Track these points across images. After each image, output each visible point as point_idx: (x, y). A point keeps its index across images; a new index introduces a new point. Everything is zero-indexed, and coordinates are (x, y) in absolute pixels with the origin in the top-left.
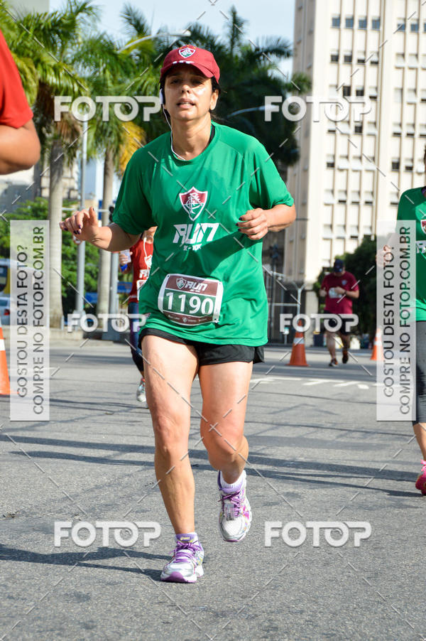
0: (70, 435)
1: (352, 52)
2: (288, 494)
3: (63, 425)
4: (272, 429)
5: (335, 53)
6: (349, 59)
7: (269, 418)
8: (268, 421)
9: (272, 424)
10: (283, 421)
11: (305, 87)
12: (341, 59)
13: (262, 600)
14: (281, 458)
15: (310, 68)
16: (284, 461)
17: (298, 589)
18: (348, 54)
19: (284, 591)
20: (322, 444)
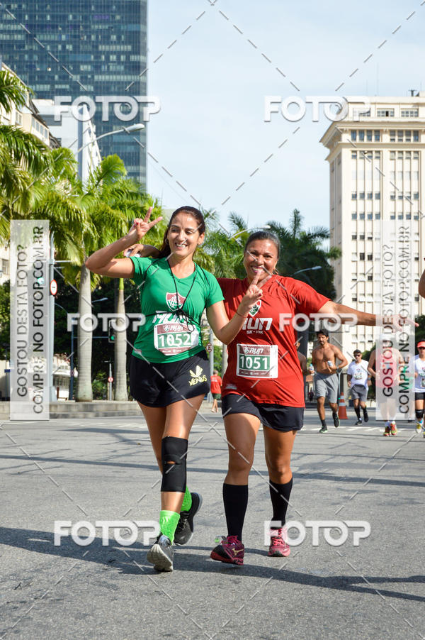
0: (213, 465)
1: (364, 233)
2: (345, 498)
3: (209, 460)
4: (331, 458)
5: (355, 234)
6: (363, 237)
7: (329, 452)
8: (329, 453)
9: (331, 455)
10: (338, 453)
11: (338, 255)
12: (358, 238)
13: (337, 563)
14: (339, 476)
15: (340, 243)
16: (340, 477)
17: (358, 555)
18: (362, 234)
19: (349, 557)
20: (362, 466)
